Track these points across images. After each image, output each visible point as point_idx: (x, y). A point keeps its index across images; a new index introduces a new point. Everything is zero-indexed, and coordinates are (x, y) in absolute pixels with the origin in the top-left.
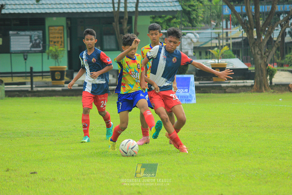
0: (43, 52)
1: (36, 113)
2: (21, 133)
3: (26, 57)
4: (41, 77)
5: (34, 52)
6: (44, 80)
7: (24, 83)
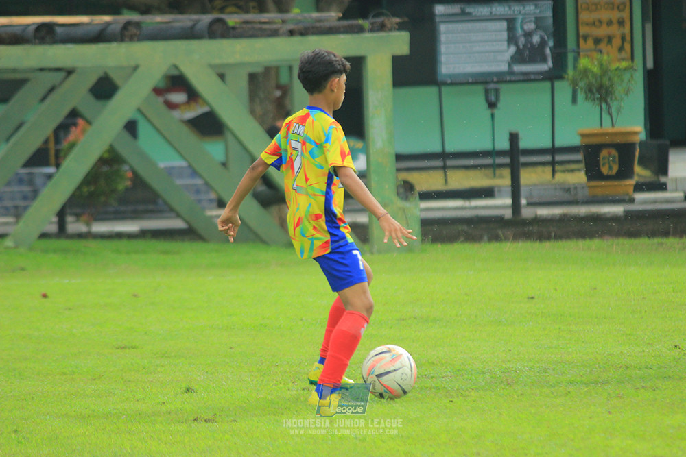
0: (553, 76)
1: (533, 298)
2: (484, 373)
3: (493, 98)
4: (549, 169)
5: (521, 78)
6: (560, 177)
7: (488, 193)
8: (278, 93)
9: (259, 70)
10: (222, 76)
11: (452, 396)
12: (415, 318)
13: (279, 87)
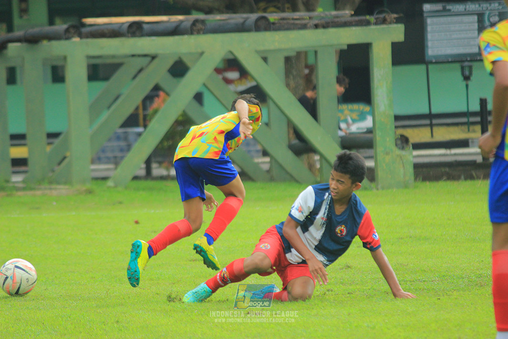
3: (467, 73)
7: (464, 143)
8: (307, 71)
9: (293, 54)
10: (265, 59)
11: (439, 295)
12: (411, 237)
13: (307, 66)
